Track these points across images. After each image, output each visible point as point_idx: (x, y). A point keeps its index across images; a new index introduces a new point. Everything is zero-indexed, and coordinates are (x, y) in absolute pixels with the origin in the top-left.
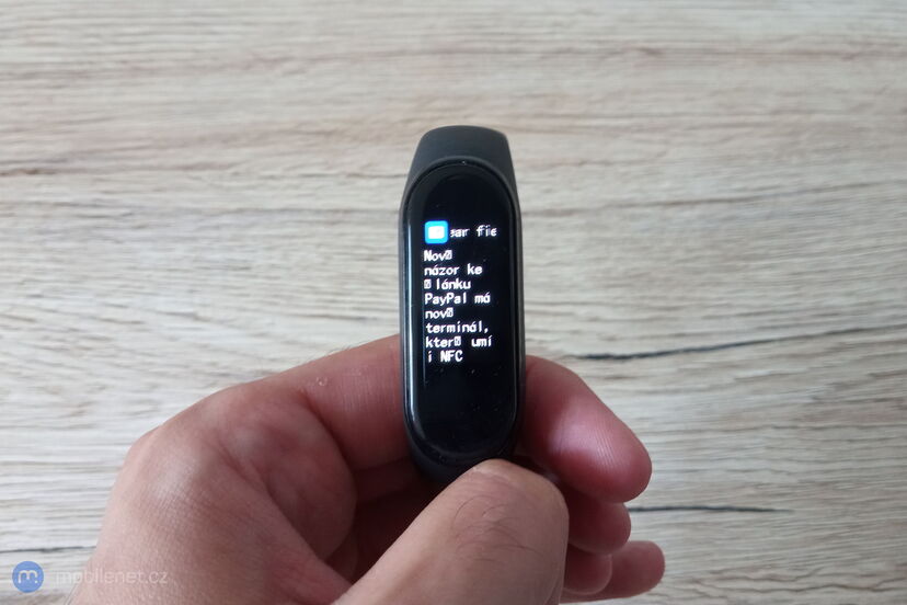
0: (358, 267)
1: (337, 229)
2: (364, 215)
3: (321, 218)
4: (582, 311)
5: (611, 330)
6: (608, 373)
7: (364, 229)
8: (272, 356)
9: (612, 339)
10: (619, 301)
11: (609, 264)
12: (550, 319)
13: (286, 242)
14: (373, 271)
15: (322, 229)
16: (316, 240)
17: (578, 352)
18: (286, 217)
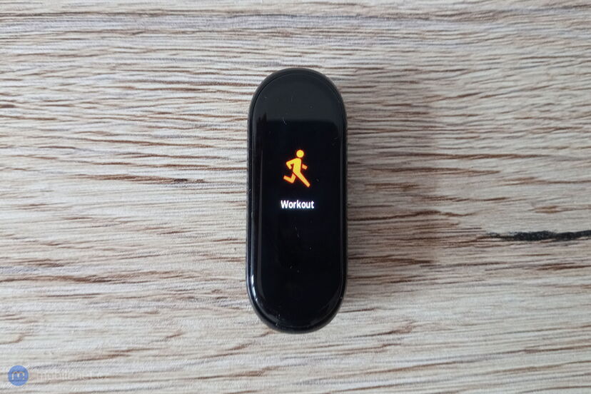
0: (174, 102)
1: (139, 43)
2: (181, 20)
3: (117, 26)
4: (509, 167)
5: (549, 195)
6: (545, 260)
7: (180, 42)
8: (50, 239)
9: (551, 210)
10: (562, 153)
11: (549, 96)
12: (463, 180)
13: (65, 63)
14: (195, 107)
15: (118, 42)
16: (111, 60)
17: (502, 230)
18: (64, 25)
